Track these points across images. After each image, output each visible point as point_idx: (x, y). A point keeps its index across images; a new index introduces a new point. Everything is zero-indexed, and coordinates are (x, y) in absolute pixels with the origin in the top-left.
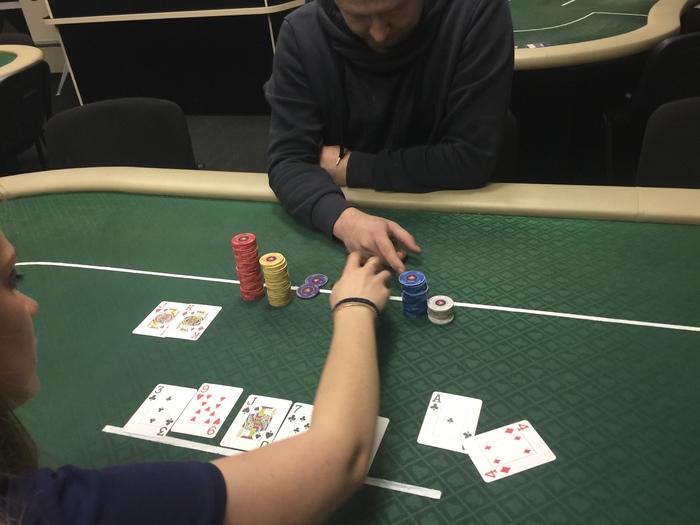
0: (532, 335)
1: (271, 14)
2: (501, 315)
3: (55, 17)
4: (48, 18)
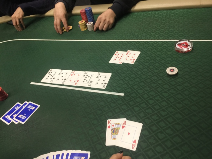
0: (159, 47)
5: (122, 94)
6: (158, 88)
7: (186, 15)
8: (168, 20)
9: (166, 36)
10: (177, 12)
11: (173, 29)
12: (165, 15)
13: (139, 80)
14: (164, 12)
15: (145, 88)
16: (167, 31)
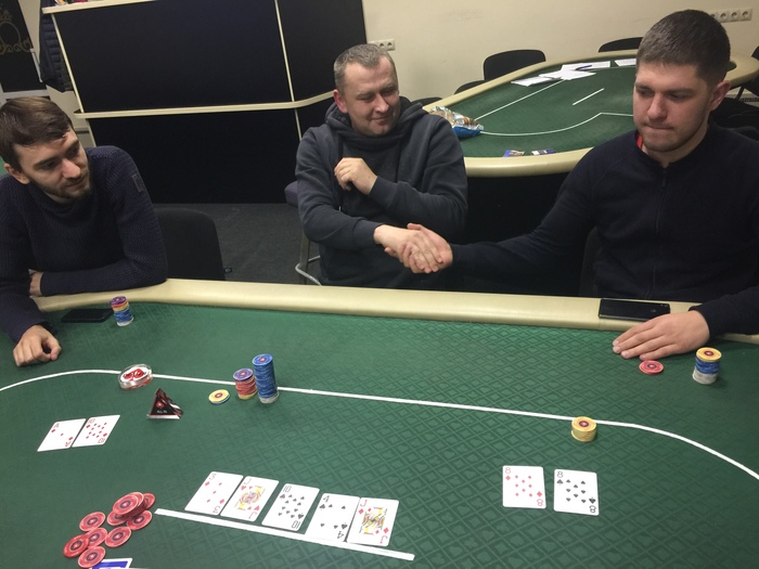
0: (499, 430)
1: (298, 108)
2: (478, 414)
3: (85, 112)
4: (79, 111)
5: (410, 557)
6: (497, 543)
7: (565, 347)
8: (521, 354)
9: (517, 399)
10: (544, 334)
11: (533, 383)
12: (515, 339)
13: (451, 519)
14: (514, 330)
15: (468, 543)
16: (518, 387)
